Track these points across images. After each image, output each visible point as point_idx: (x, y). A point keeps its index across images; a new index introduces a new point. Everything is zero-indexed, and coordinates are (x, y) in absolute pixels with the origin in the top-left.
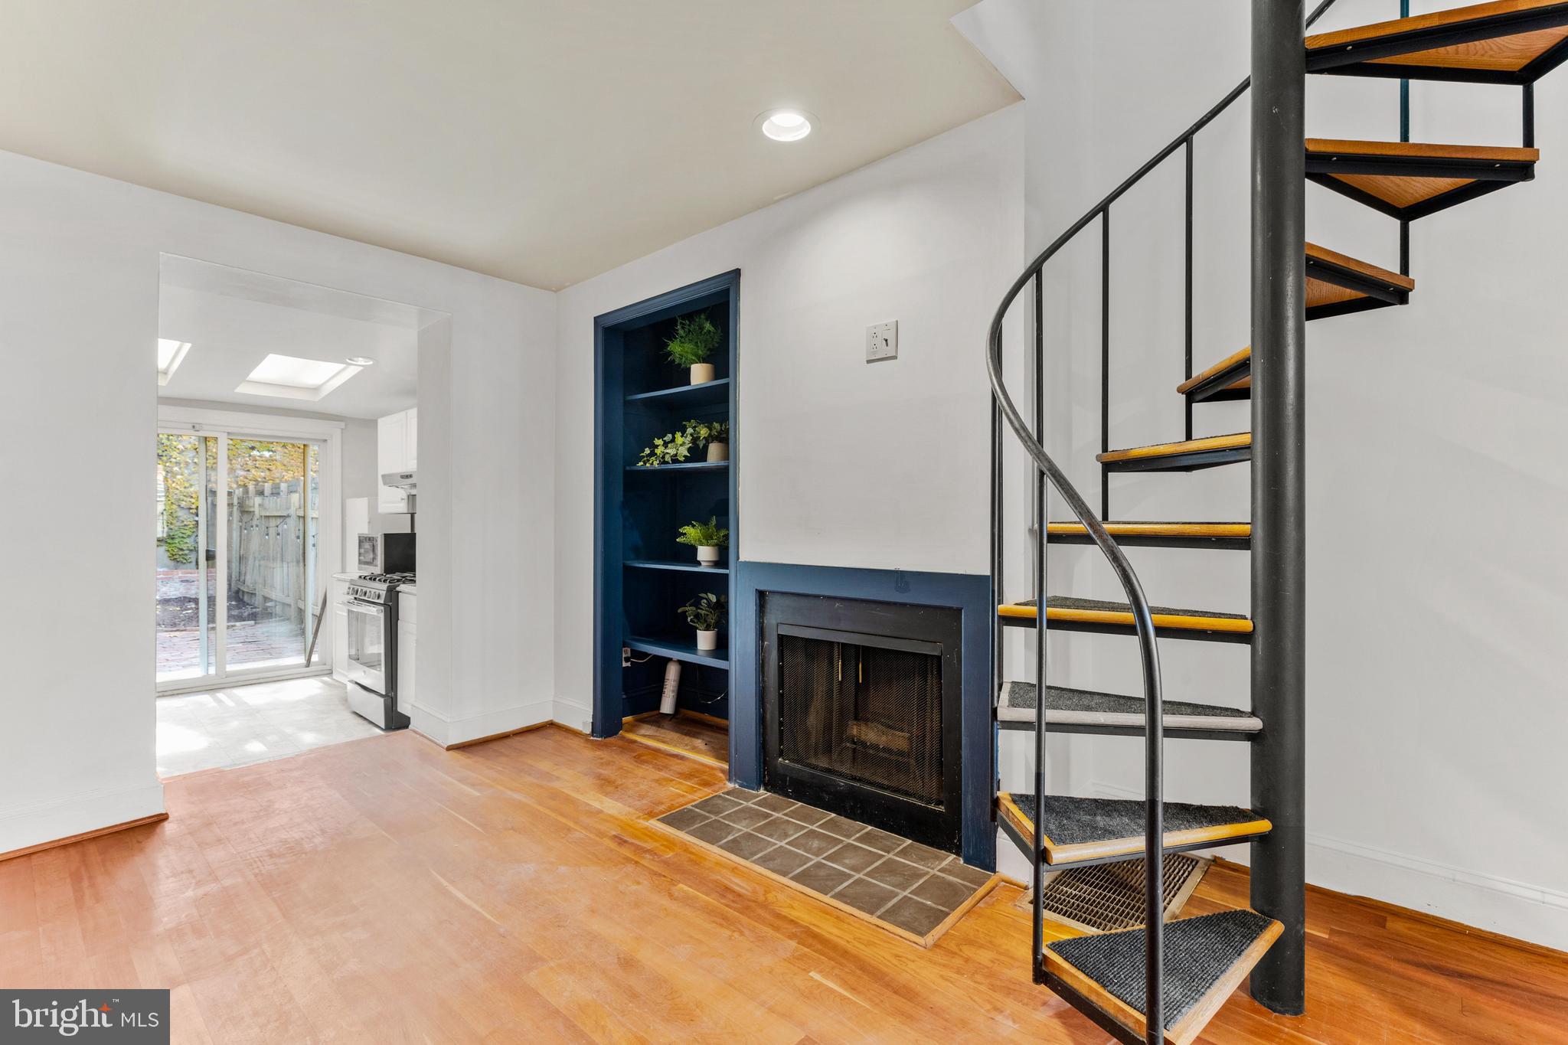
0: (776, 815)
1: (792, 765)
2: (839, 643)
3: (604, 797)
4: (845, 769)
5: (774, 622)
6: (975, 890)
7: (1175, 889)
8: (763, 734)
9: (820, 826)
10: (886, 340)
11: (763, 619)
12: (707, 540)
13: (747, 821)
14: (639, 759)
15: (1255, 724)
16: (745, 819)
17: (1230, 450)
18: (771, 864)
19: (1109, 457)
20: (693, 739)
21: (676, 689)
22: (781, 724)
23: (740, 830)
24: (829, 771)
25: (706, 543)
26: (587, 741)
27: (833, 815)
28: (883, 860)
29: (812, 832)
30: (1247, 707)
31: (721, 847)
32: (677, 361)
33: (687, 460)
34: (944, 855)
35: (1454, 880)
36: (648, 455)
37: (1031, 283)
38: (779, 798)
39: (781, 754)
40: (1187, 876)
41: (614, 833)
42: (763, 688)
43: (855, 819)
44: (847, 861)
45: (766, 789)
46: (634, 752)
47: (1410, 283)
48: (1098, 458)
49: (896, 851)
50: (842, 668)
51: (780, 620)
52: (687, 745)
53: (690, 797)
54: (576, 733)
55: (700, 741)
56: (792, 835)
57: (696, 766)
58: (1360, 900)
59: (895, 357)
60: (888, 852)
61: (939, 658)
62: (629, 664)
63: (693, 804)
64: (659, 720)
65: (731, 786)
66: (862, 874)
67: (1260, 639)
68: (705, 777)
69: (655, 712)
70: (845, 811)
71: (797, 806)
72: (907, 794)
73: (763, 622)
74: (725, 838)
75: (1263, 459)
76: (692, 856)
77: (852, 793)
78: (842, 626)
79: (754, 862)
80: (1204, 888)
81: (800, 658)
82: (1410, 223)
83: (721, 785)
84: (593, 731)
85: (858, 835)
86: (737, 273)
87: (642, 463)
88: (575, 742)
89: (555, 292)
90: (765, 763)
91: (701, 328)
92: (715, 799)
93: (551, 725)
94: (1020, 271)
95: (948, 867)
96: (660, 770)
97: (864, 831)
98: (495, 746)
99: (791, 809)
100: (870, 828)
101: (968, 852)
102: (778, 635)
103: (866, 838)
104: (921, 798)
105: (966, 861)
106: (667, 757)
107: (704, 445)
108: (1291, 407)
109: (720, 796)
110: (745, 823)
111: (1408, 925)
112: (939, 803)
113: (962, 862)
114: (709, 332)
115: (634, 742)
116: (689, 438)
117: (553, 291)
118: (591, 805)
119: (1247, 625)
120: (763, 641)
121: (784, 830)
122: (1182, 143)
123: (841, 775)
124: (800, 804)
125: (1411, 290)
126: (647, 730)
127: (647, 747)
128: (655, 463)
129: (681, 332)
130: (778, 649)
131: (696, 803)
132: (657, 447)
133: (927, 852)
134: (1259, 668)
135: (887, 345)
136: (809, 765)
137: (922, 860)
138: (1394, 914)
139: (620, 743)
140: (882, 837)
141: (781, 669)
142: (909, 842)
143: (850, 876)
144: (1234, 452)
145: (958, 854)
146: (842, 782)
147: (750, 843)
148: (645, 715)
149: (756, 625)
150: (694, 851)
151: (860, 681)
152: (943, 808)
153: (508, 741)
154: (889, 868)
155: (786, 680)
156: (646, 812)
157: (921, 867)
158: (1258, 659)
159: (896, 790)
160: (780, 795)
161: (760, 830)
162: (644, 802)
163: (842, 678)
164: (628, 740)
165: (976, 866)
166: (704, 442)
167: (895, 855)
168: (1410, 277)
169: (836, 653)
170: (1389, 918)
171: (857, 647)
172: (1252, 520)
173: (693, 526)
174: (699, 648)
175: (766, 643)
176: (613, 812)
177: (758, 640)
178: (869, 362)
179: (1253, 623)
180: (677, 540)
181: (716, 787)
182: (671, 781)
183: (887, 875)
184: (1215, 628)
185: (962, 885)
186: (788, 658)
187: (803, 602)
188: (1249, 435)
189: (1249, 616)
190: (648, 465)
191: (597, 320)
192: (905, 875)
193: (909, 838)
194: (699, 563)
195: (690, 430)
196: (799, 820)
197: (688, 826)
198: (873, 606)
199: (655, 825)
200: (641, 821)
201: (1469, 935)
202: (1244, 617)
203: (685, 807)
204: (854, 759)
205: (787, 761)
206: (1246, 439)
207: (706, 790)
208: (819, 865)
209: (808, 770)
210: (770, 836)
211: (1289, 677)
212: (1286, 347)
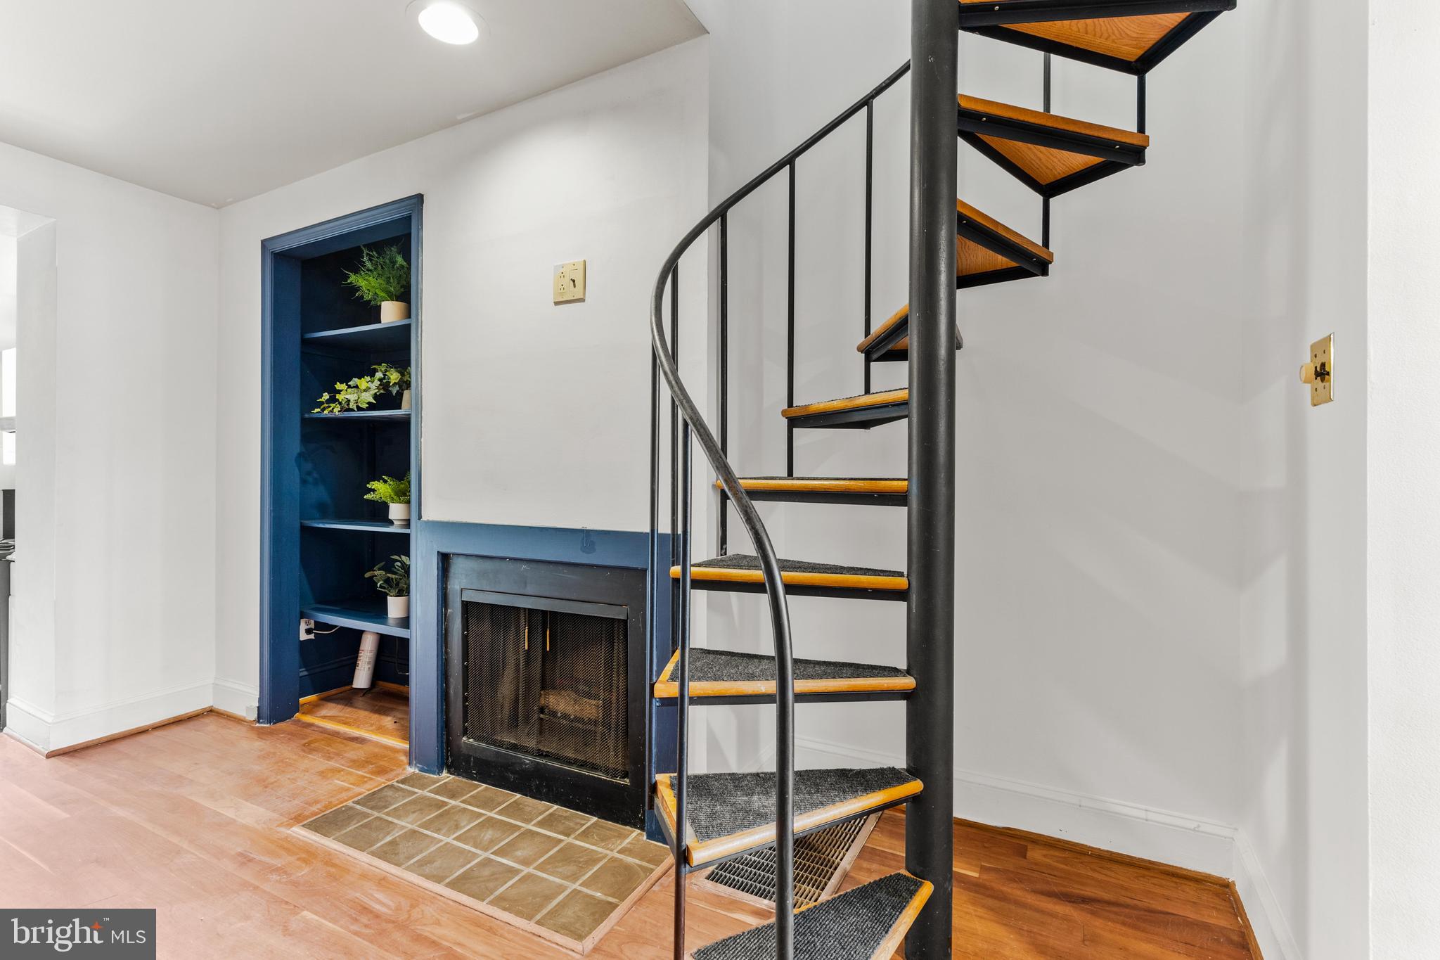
0: (452, 802)
1: (476, 743)
2: (525, 609)
3: (245, 802)
4: (531, 743)
5: (458, 588)
6: (652, 870)
7: (850, 841)
8: (446, 712)
9: (500, 813)
10: (574, 281)
11: (446, 584)
12: (398, 496)
13: (415, 815)
14: (308, 748)
15: (909, 682)
16: (414, 812)
17: (893, 405)
18: (427, 869)
19: (794, 413)
20: (383, 717)
21: (372, 661)
22: (465, 699)
23: (403, 827)
24: (514, 747)
25: (397, 499)
26: (253, 728)
27: (519, 796)
28: (562, 845)
29: (491, 819)
30: (903, 665)
31: (373, 854)
32: (366, 298)
33: (371, 407)
34: (629, 831)
35: (1080, 806)
36: (328, 401)
37: (715, 227)
38: (462, 781)
39: (465, 732)
40: (863, 825)
41: (240, 850)
42: (446, 660)
43: (541, 799)
44: (519, 853)
45: (449, 772)
46: (304, 739)
47: (1050, 256)
48: (784, 413)
49: (578, 833)
50: (528, 636)
51: (464, 583)
52: (372, 725)
53: (357, 790)
54: (238, 720)
55: (389, 718)
56: (464, 827)
57: (376, 750)
58: (1008, 831)
59: (582, 300)
60: (568, 835)
61: (625, 622)
62: (312, 636)
63: (356, 799)
64: (349, 697)
65: (411, 770)
66: (532, 867)
67: (914, 596)
68: (382, 763)
69: (347, 688)
70: (531, 790)
71: (480, 789)
72: (594, 767)
73: (446, 587)
74: (381, 841)
75: (918, 415)
76: (333, 870)
77: (538, 771)
78: (529, 590)
79: (407, 869)
80: (877, 836)
81: (486, 626)
82: (1051, 199)
83: (399, 771)
84: (259, 717)
85: (540, 818)
86: (419, 198)
87: (318, 410)
88: (234, 732)
89: (217, 208)
90: (448, 743)
91: (393, 262)
92: (386, 789)
93: (211, 712)
94: (703, 213)
95: (629, 846)
96: (329, 758)
97: (548, 813)
98: (122, 746)
99: (472, 793)
100: (556, 807)
101: (651, 827)
102: (463, 601)
103: (548, 822)
104: (607, 772)
105: (649, 837)
106: (345, 741)
107: (398, 391)
108: (943, 362)
109: (392, 786)
110: (412, 817)
111: (1045, 852)
112: (625, 775)
113: (645, 838)
114: (402, 267)
115: (310, 725)
116: (377, 383)
117: (214, 207)
118: (223, 814)
119: (902, 583)
120: (446, 609)
121: (455, 820)
122: (864, 106)
123: (527, 751)
124: (485, 785)
125: (1051, 263)
126: (332, 709)
127: (324, 731)
128: (336, 410)
129: (369, 265)
130: (462, 617)
131: (360, 797)
132: (339, 392)
133: (610, 829)
134: (913, 626)
135: (575, 286)
136: (494, 743)
137: (602, 840)
138: (1033, 842)
139: (293, 728)
140: (566, 818)
141: (465, 639)
142: (595, 819)
143: (517, 872)
144: (896, 408)
145: (642, 829)
146: (527, 759)
147: (410, 844)
148: (333, 692)
149: (438, 591)
150: (337, 862)
151: (548, 649)
152: (628, 781)
153: (142, 739)
154: (567, 855)
155: (471, 652)
156: (293, 816)
157: (600, 850)
158: (913, 616)
159: (583, 765)
160: (463, 777)
161: (426, 825)
162: (296, 802)
163: (529, 646)
164: (304, 723)
165: (658, 841)
166: (397, 388)
167: (576, 838)
168: (1050, 250)
169: (522, 621)
170: (1030, 846)
171: (544, 613)
172: (908, 476)
173: (385, 482)
174: (390, 616)
175: (449, 611)
176: (249, 821)
177: (440, 606)
178: (557, 303)
179: (908, 580)
180: (365, 497)
181: (391, 775)
182: (339, 771)
183: (560, 864)
184: (874, 587)
185: (639, 866)
186: (473, 627)
187: (488, 565)
188: (907, 391)
189: (906, 573)
190: (326, 412)
191: (264, 244)
192: (580, 862)
193: (595, 816)
194: (391, 523)
195: (379, 375)
196: (478, 807)
197: (340, 829)
198: (560, 568)
199: (300, 833)
200: (282, 829)
201: (1091, 856)
202: (900, 574)
203: (344, 804)
204: (541, 732)
205: (471, 740)
206: (904, 395)
207: (379, 779)
208: (487, 862)
209: (493, 748)
210: (438, 831)
211: (939, 634)
212: (939, 302)
